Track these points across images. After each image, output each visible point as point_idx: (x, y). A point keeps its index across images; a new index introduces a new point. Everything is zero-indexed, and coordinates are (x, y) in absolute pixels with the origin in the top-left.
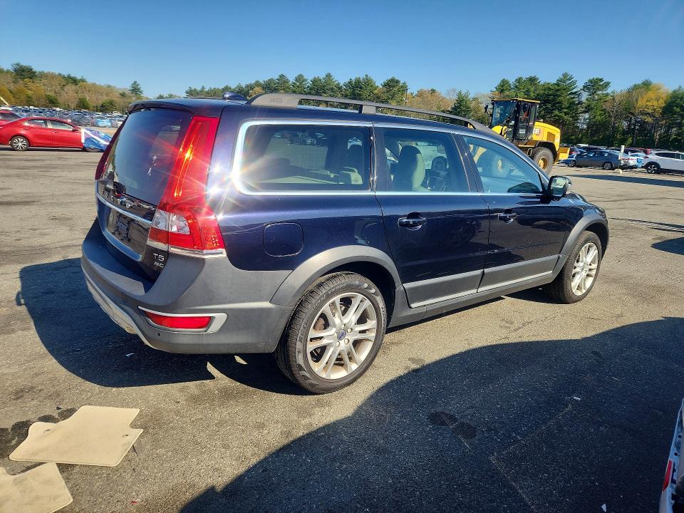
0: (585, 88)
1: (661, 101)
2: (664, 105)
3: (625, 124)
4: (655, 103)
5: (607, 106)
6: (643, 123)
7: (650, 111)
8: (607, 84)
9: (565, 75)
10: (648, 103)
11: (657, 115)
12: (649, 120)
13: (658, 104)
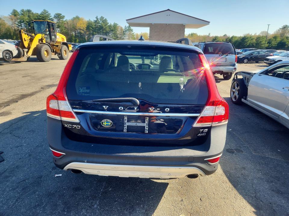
0: (55, 17)
1: (85, 25)
2: (86, 26)
3: (74, 33)
4: (83, 25)
5: (66, 26)
6: (80, 33)
7: (82, 29)
8: (64, 16)
9: (45, 10)
10: (81, 25)
11: (85, 30)
12: (82, 32)
13: (84, 26)
